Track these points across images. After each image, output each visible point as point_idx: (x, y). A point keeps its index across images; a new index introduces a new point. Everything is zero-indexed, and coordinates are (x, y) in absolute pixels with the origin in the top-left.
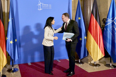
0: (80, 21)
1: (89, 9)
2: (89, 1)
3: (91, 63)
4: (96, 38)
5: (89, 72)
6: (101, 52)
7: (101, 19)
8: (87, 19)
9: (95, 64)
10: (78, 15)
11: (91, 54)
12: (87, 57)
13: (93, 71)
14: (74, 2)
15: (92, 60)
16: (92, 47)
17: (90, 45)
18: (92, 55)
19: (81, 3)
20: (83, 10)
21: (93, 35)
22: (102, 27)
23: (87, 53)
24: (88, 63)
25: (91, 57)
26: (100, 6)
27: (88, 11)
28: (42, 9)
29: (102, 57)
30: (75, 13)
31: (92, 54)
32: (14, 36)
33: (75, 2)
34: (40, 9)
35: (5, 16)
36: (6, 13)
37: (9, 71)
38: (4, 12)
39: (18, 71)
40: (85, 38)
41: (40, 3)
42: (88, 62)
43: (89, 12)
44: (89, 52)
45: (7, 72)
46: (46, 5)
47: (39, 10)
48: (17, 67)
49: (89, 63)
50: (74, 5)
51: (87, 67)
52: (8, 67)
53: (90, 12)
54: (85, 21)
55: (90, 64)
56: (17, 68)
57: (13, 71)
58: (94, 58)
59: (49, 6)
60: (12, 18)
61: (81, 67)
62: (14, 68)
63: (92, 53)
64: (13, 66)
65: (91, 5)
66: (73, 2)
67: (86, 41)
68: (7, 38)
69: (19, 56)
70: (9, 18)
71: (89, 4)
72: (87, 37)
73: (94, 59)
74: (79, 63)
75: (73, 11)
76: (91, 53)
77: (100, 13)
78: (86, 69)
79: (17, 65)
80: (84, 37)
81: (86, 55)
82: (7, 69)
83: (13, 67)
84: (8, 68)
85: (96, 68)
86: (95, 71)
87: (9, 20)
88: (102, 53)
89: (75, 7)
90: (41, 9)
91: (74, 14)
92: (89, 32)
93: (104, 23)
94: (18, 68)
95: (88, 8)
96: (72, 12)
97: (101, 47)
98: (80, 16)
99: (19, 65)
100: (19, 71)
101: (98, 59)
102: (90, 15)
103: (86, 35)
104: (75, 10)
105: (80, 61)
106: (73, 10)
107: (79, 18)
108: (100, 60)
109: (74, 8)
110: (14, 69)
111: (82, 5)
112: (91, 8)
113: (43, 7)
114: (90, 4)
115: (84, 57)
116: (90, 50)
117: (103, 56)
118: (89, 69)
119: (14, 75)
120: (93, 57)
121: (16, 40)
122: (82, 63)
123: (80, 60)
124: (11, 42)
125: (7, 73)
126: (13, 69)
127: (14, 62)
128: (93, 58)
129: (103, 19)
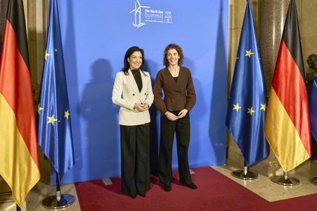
0: (249, 61)
1: (274, 28)
2: (274, 6)
3: (275, 176)
4: (291, 108)
5: (270, 201)
6: (304, 145)
8: (268, 56)
9: (286, 177)
10: (246, 44)
11: (277, 153)
12: (265, 162)
13: (281, 198)
14: (233, 8)
15: (280, 166)
16: (280, 134)
17: (276, 128)
18: (278, 155)
20: (258, 31)
21: (283, 101)
22: (306, 78)
23: (265, 148)
24: (267, 176)
25: (276, 159)
27: (271, 33)
28: (143, 24)
29: (306, 159)
30: (236, 38)
31: (279, 152)
32: (63, 103)
33: (236, 7)
34: (138, 23)
35: (38, 43)
36: (40, 34)
37: (49, 202)
38: (33, 32)
39: (73, 202)
40: (263, 107)
41: (138, 6)
42: (267, 172)
43: (275, 37)
44: (271, 148)
45: (41, 206)
46: (158, 14)
47: (135, 25)
48: (70, 190)
49: (271, 175)
50: (233, 17)
51: (265, 187)
52: (46, 191)
54: (263, 60)
55: (272, 179)
56: (70, 193)
57: (60, 204)
58: (285, 161)
59: (164, 14)
60: (54, 48)
61: (250, 188)
62: (62, 193)
63: (279, 149)
64: (58, 189)
65: (281, 16)
66: (231, 6)
67: (265, 115)
68: (41, 109)
69: (76, 160)
70: (45, 47)
71: (274, 14)
72: (267, 106)
73: (285, 165)
74: (245, 176)
75: (231, 33)
76: (277, 148)
78: (262, 194)
79: (70, 185)
80: (260, 107)
81: (265, 155)
82: (41, 198)
83: (58, 192)
84: (43, 195)
85: (289, 189)
86: (286, 197)
87: (47, 55)
88: (306, 148)
89: (236, 20)
90: (141, 24)
91: (234, 42)
92: (273, 91)
93: (311, 67)
94: (74, 192)
95: (271, 25)
96: (229, 36)
97: (303, 134)
98: (250, 47)
99: (76, 184)
100: (77, 203)
101: (295, 166)
102: (278, 45)
103: (266, 99)
104: (236, 29)
105: (248, 171)
106: (231, 29)
107: (249, 53)
109: (233, 24)
110: (62, 196)
112: (280, 26)
113: (148, 19)
114: (279, 13)
115: (257, 159)
116: (274, 140)
117: (309, 157)
118: (271, 192)
120: (283, 158)
121: (67, 115)
122: (251, 175)
123: (246, 168)
124: (52, 120)
126: (59, 198)
127: (61, 178)
128: (283, 161)
129: (310, 57)
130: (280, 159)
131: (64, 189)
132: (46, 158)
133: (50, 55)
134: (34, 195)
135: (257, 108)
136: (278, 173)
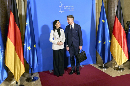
0: (104, 24)
1: (113, 11)
2: (113, 3)
3: (115, 67)
4: (120, 41)
5: (113, 77)
7: (125, 22)
8: (111, 22)
9: (119, 68)
10: (102, 18)
12: (111, 62)
13: (117, 75)
14: (97, 4)
15: (117, 64)
16: (116, 51)
17: (114, 49)
18: (116, 59)
19: (105, 5)
20: (107, 13)
22: (126, 30)
23: (111, 57)
24: (112, 68)
25: (115, 61)
26: (124, 8)
27: (112, 13)
29: (126, 61)
30: (99, 16)
32: (33, 42)
33: (99, 4)
34: (61, 11)
35: (23, 19)
36: (23, 16)
37: (28, 80)
38: (21, 15)
39: (38, 79)
40: (110, 41)
41: (61, 5)
42: (112, 66)
44: (113, 57)
45: (25, 81)
46: (68, 7)
47: (60, 12)
48: (36, 75)
49: (114, 67)
50: (97, 8)
51: (111, 72)
52: (27, 76)
53: (114, 14)
54: (109, 24)
55: (114, 69)
57: (33, 81)
59: (71, 7)
60: (29, 21)
61: (105, 72)
64: (32, 75)
65: (115, 7)
66: (97, 3)
67: (111, 44)
68: (25, 44)
69: (39, 63)
70: (26, 21)
71: (113, 6)
72: (111, 41)
74: (104, 68)
75: (97, 14)
76: (115, 57)
77: (125, 15)
78: (110, 74)
79: (37, 73)
80: (108, 41)
81: (111, 60)
82: (25, 79)
83: (32, 76)
84: (26, 78)
85: (120, 72)
87: (26, 24)
88: (126, 56)
89: (99, 9)
90: (62, 11)
92: (113, 35)
93: (128, 26)
94: (38, 76)
97: (125, 51)
98: (104, 19)
99: (39, 73)
100: (39, 80)
101: (122, 63)
102: (115, 18)
103: (111, 38)
104: (99, 12)
106: (97, 12)
107: (103, 21)
108: (124, 64)
109: (97, 10)
110: (33, 77)
111: (106, 7)
112: (115, 11)
113: (65, 9)
114: (115, 5)
115: (108, 61)
116: (114, 54)
117: (128, 60)
118: (113, 73)
119: (34, 84)
121: (35, 46)
122: (106, 67)
123: (104, 64)
124: (29, 48)
125: (25, 83)
126: (32, 78)
127: (33, 70)
129: (127, 22)
130: (117, 61)
131: (34, 75)
132: (27, 63)
133: (28, 24)
134: (23, 77)
135: (107, 42)
136: (116, 66)
